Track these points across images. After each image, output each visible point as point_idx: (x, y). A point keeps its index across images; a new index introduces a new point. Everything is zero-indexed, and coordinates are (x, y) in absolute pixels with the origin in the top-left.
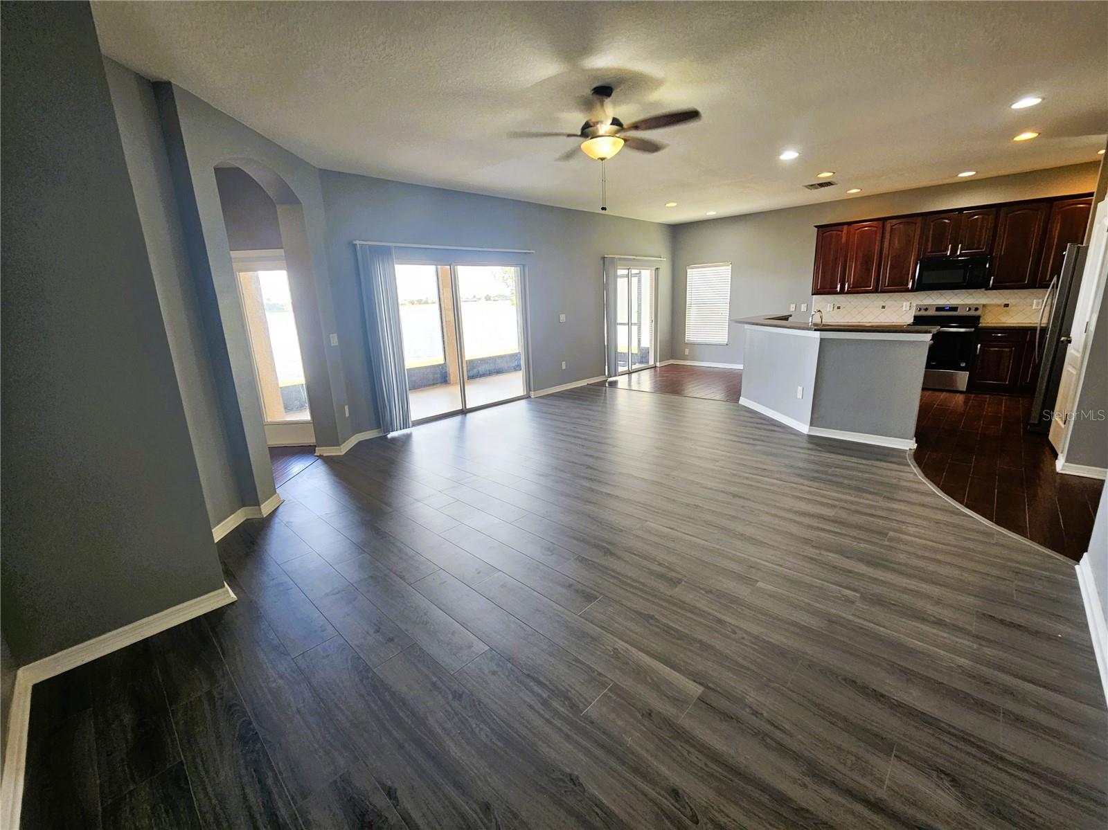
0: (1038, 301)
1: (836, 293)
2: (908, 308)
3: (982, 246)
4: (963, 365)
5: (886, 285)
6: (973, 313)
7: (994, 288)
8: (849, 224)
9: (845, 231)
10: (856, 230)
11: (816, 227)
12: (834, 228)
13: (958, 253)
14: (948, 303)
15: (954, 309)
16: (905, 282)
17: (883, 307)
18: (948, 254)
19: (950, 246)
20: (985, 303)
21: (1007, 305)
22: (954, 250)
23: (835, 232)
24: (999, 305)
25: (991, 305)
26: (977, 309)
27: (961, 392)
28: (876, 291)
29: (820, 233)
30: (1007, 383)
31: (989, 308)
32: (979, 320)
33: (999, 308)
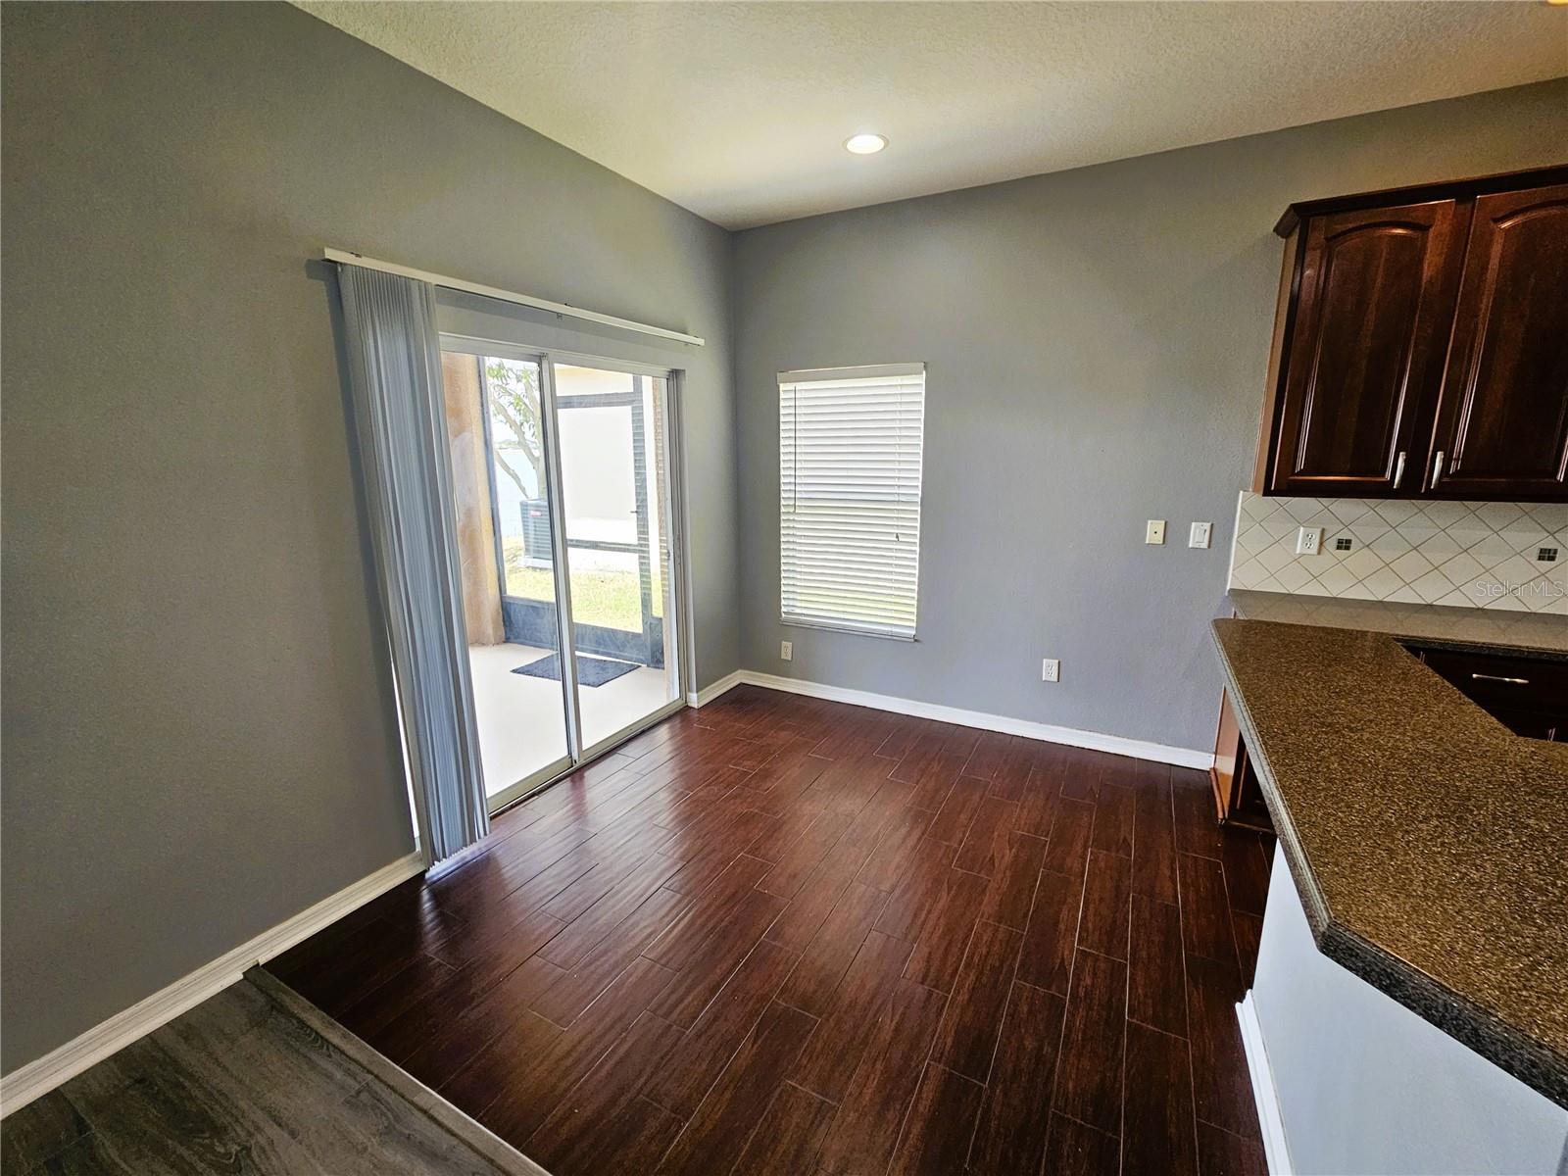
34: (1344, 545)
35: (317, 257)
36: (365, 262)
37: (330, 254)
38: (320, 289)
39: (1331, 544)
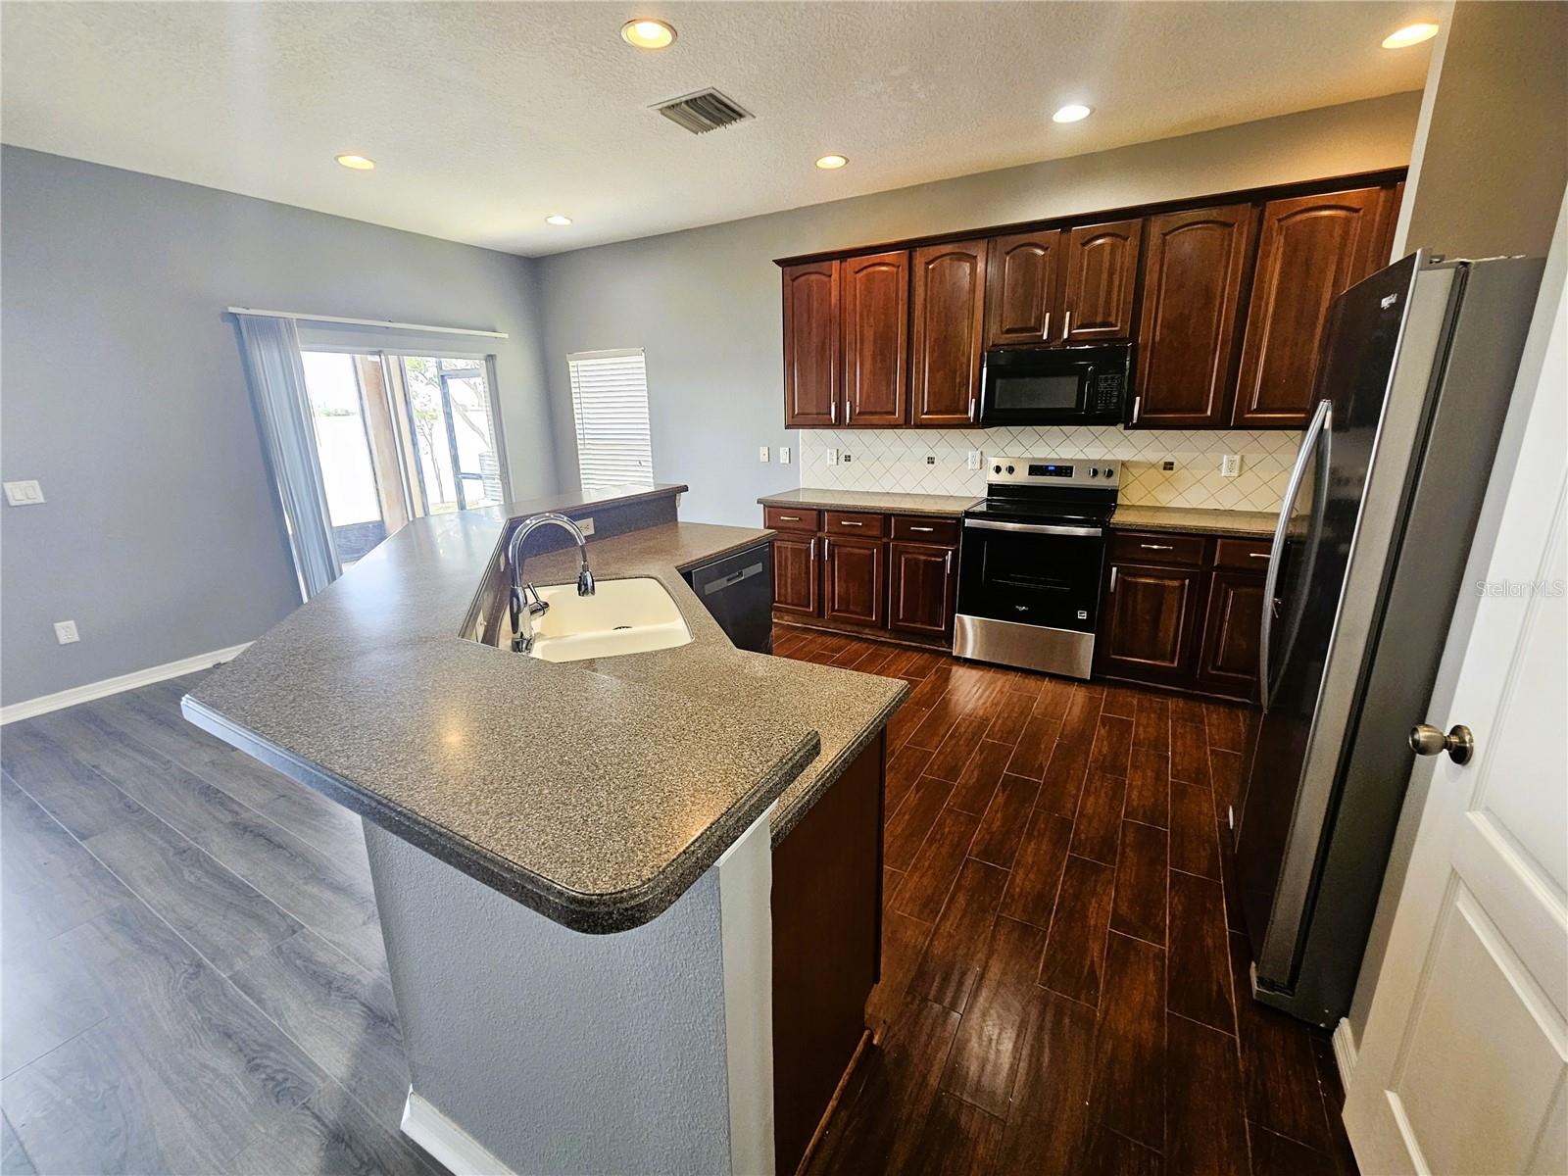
0: (1231, 457)
1: (829, 426)
2: (978, 466)
3: (1112, 319)
4: (1082, 615)
5: (925, 410)
6: (1100, 482)
7: (1143, 425)
8: (843, 255)
9: (835, 276)
10: (857, 273)
11: (778, 262)
12: (813, 267)
13: (1066, 336)
14: (1053, 456)
15: (1064, 471)
16: (962, 403)
17: (931, 461)
18: (1045, 337)
19: (1048, 315)
20: (1125, 458)
21: (1169, 466)
22: (1056, 328)
23: (814, 277)
24: (1153, 466)
25: (1137, 464)
26: (1110, 474)
27: (1081, 682)
28: (907, 423)
29: (787, 278)
30: (1176, 664)
31: (1135, 471)
32: (1115, 499)
33: (1153, 470)
34: (848, 458)
35: (225, 311)
36: (251, 312)
37: (232, 310)
38: (230, 326)
39: (842, 458)
